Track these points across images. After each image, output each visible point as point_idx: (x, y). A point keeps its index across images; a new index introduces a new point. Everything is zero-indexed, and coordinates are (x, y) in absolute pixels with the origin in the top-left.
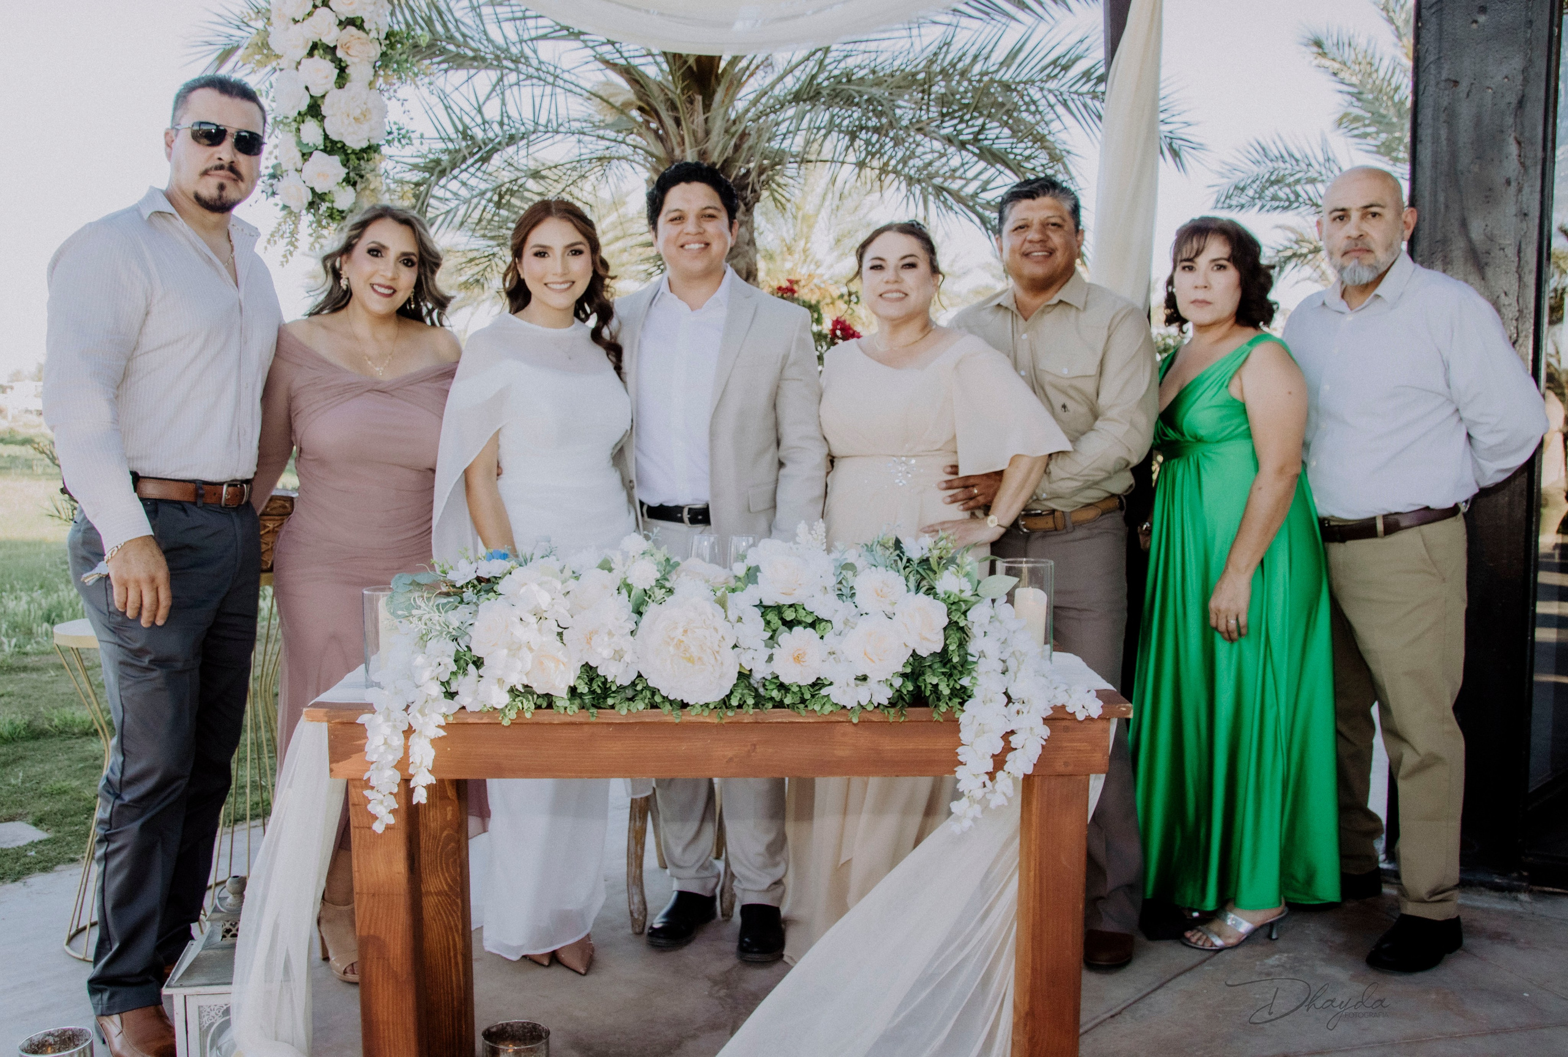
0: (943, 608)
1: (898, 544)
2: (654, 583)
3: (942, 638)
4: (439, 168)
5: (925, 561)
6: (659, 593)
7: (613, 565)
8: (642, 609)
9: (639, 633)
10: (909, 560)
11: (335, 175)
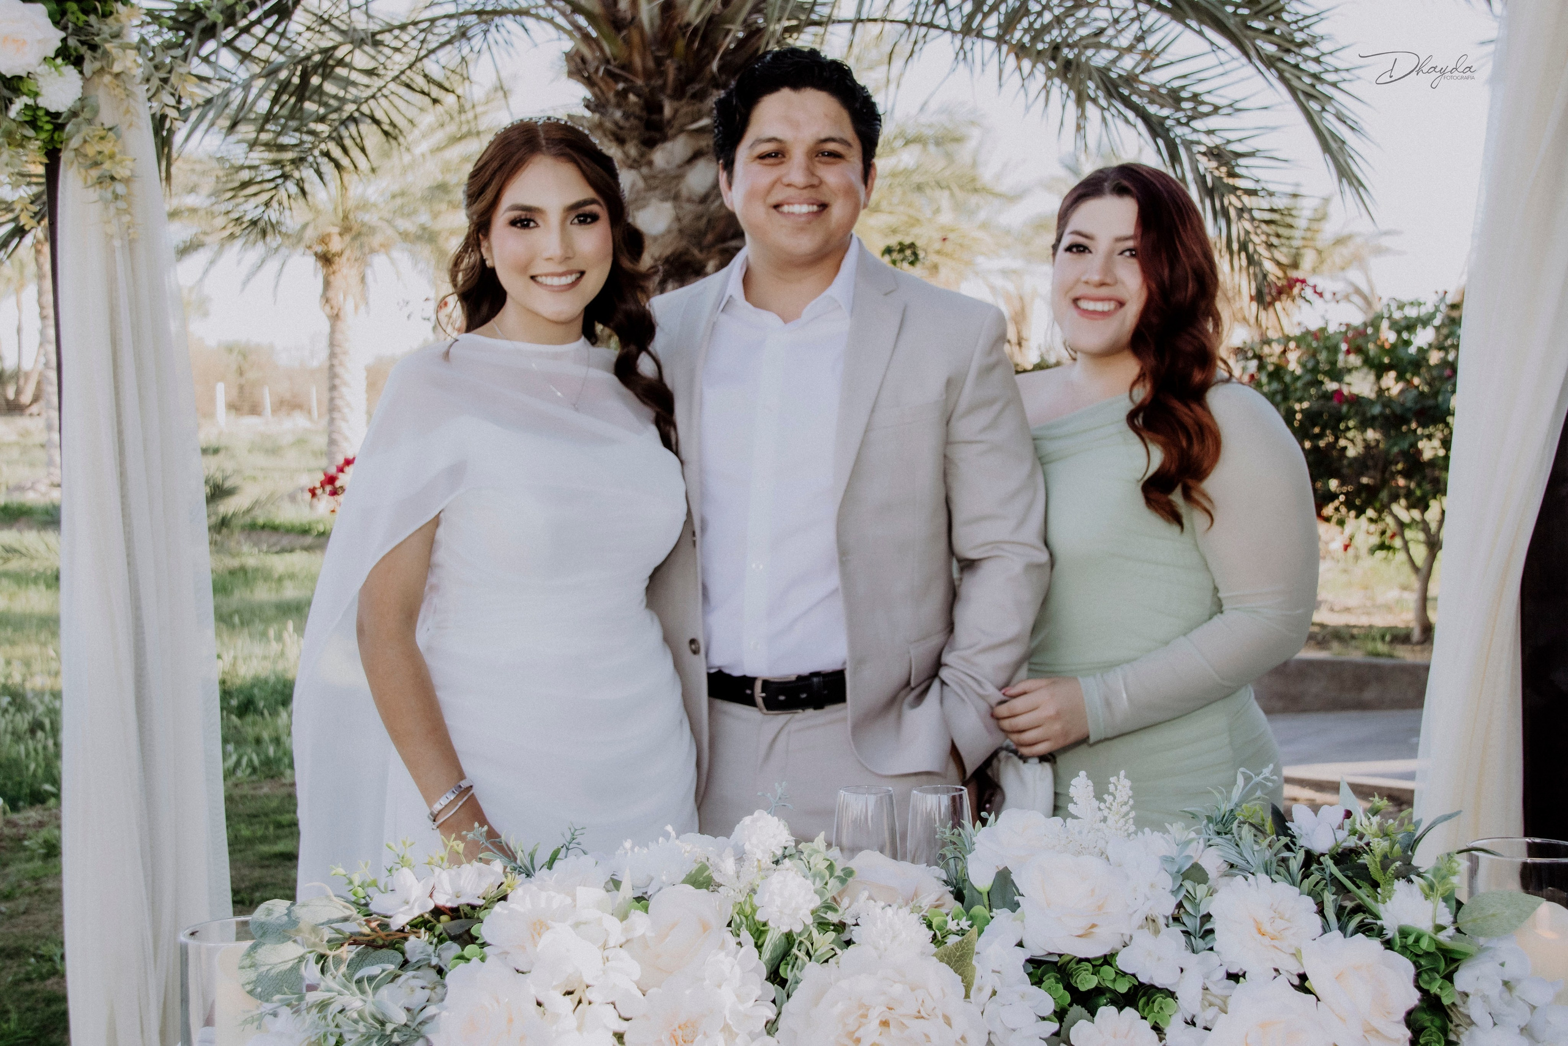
0: (1405, 967)
1: (1281, 820)
2: (809, 920)
3: (1408, 1034)
4: (201, 25)
5: (1344, 857)
6: (824, 941)
7: (717, 878)
8: (785, 972)
9: (781, 1024)
10: (1311, 858)
11: (39, 41)
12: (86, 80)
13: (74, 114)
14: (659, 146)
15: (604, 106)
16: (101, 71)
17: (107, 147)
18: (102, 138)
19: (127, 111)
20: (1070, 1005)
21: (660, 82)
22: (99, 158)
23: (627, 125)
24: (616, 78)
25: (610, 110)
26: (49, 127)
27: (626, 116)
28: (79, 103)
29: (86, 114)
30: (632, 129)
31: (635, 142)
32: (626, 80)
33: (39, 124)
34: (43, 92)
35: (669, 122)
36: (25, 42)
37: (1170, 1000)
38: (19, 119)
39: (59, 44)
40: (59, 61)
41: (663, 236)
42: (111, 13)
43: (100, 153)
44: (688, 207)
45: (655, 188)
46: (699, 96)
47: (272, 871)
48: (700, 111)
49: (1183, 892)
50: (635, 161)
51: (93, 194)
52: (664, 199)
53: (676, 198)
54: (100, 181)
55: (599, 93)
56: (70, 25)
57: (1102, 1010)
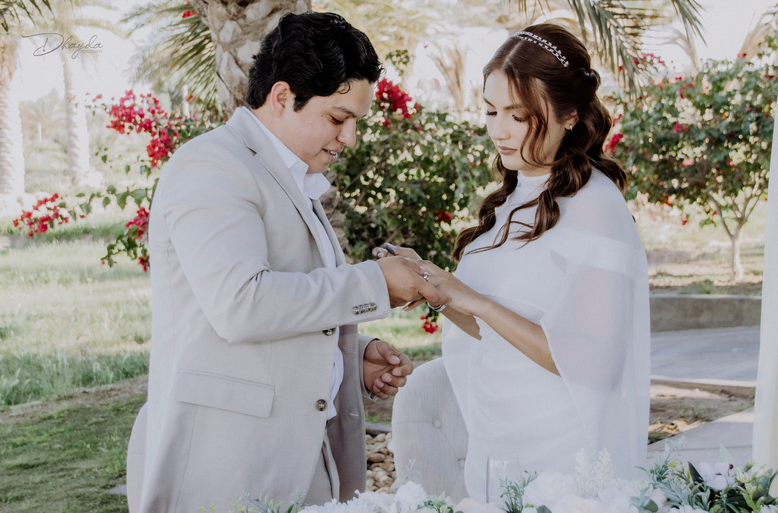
14: (250, 6)
31: (234, 3)
47: (16, 477)
50: (234, 15)
52: (254, 40)
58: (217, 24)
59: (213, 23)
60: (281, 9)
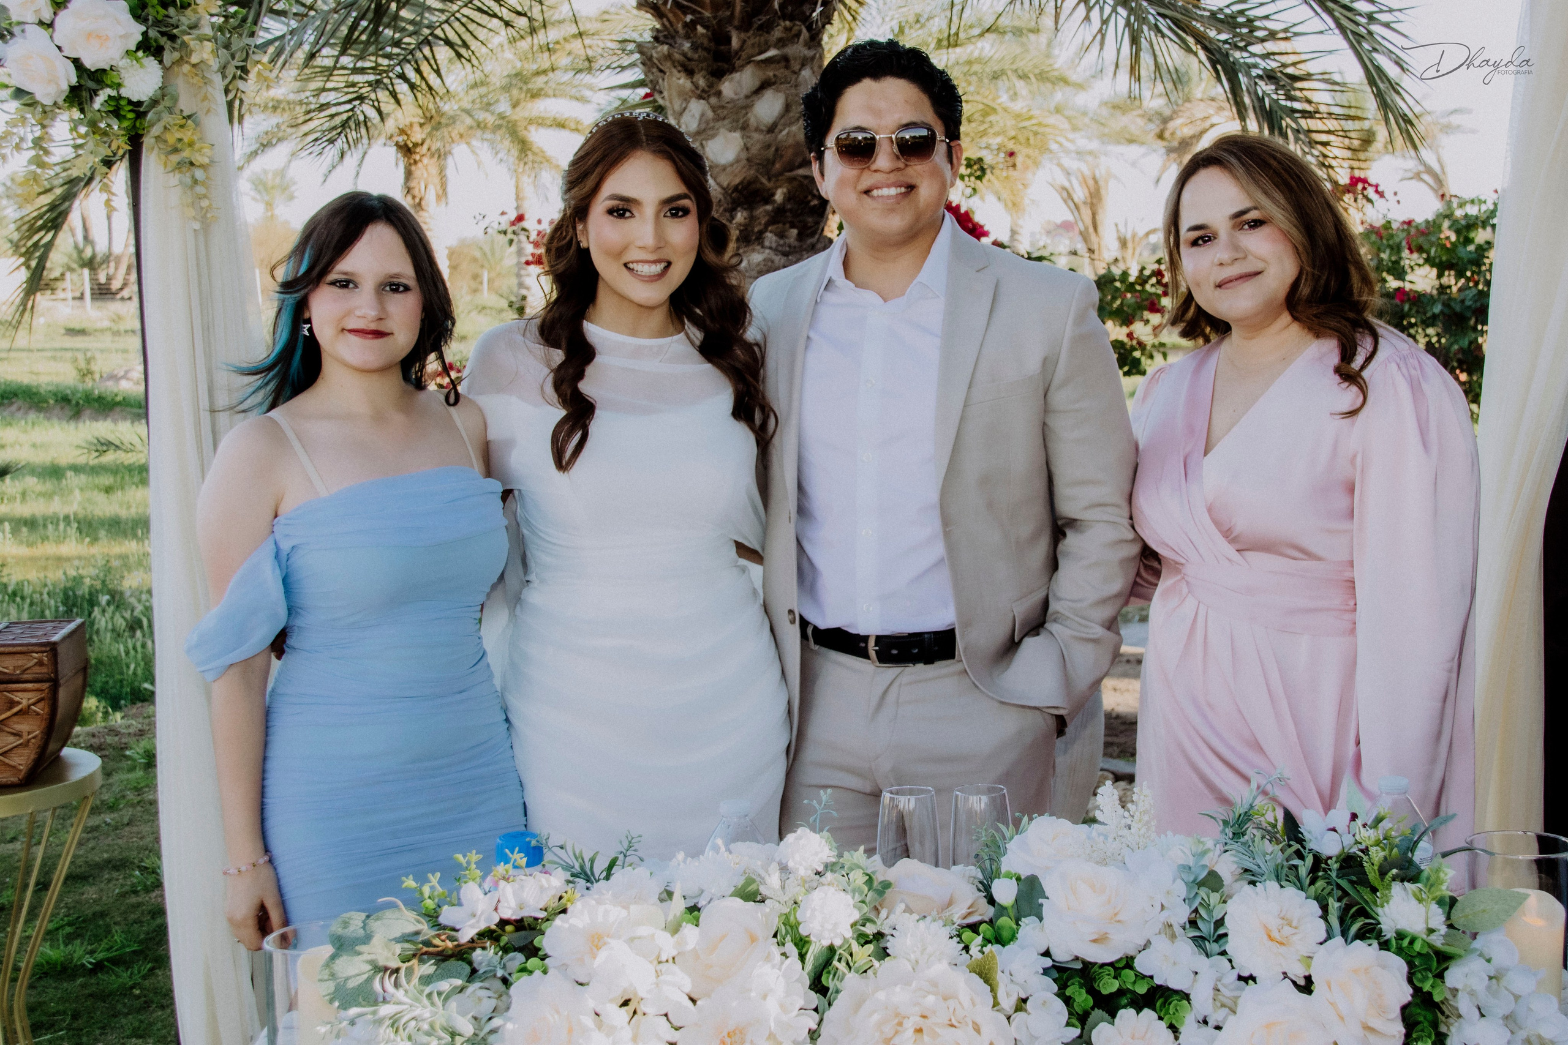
1: (1291, 825)
2: (849, 934)
6: (860, 952)
7: (763, 891)
8: (827, 980)
9: (823, 1032)
10: (1319, 863)
11: (121, 37)
12: (166, 70)
13: (154, 102)
15: (673, 37)
16: (180, 61)
17: (187, 135)
18: (182, 126)
19: (205, 98)
20: (1093, 1008)
21: (728, 13)
22: (179, 146)
23: (696, 56)
24: (685, 10)
25: (679, 41)
26: (131, 115)
27: (695, 47)
28: (159, 92)
29: (167, 102)
30: (700, 60)
31: (703, 73)
32: (694, 12)
33: (122, 113)
34: (126, 83)
35: (737, 53)
36: (108, 38)
37: (1185, 1002)
38: (103, 109)
39: (140, 38)
40: (140, 54)
41: (732, 165)
42: (189, 5)
43: (180, 140)
44: (756, 136)
45: (724, 118)
46: (767, 28)
48: (766, 42)
49: (1199, 900)
50: (703, 91)
51: (174, 179)
52: (733, 129)
53: (744, 127)
54: (179, 166)
55: (667, 23)
56: (150, 18)
57: (1122, 1013)
58: (677, 105)
59: (671, 103)
60: (774, 83)
